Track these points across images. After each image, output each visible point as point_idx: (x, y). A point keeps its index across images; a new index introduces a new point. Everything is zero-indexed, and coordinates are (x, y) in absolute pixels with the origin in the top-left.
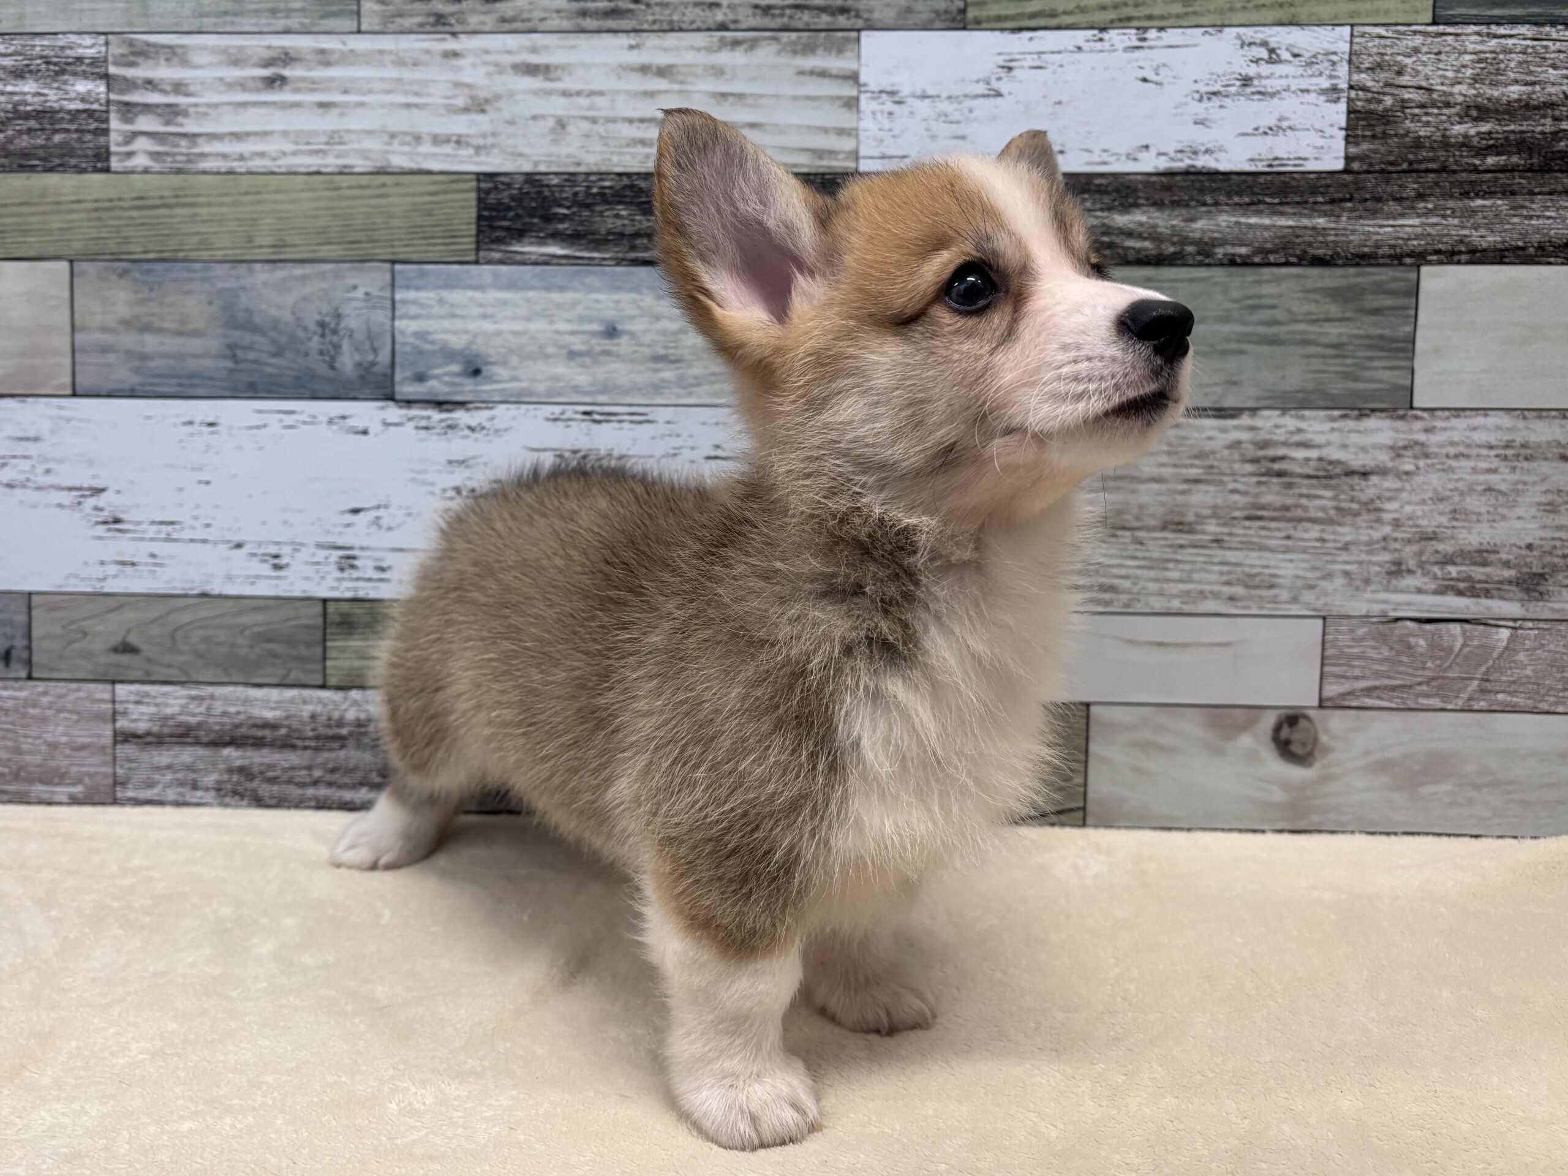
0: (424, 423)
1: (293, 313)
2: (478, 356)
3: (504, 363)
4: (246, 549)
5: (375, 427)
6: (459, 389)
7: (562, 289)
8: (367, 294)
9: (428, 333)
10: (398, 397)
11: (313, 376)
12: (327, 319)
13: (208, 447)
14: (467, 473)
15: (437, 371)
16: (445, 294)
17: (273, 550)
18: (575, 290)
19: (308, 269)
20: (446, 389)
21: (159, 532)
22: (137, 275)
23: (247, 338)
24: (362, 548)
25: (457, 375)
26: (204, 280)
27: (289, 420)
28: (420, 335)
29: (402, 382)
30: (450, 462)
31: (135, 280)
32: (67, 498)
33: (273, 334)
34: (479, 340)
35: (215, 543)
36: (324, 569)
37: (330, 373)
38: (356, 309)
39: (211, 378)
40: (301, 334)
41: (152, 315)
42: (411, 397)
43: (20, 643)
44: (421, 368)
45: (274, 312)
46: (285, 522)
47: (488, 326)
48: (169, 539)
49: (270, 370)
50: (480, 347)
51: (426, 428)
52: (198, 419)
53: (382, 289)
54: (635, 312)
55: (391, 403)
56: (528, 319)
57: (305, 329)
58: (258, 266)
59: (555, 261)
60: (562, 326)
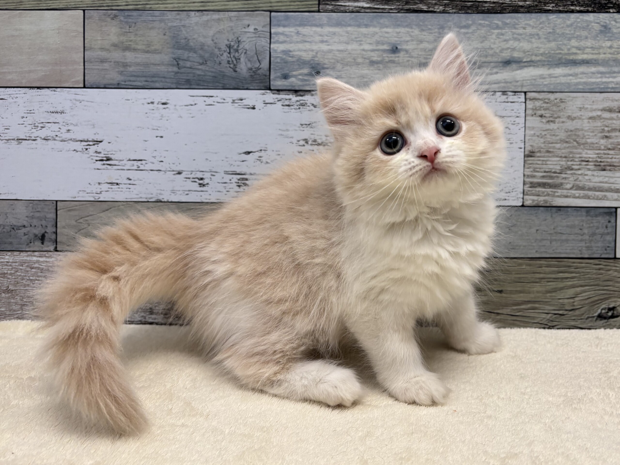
0: (287, 103)
1: (213, 40)
2: (318, 64)
3: (333, 68)
4: (183, 175)
5: (259, 105)
6: (308, 83)
7: (367, 26)
8: (255, 29)
9: (290, 51)
10: (272, 88)
11: (224, 76)
12: (232, 44)
13: (162, 116)
14: (311, 131)
15: (294, 73)
16: (300, 29)
17: (200, 175)
18: (375, 26)
19: (221, 15)
20: (300, 83)
21: (133, 165)
22: (122, 18)
23: (186, 54)
24: (251, 174)
25: (306, 75)
26: (161, 21)
27: (209, 101)
28: (286, 52)
29: (274, 80)
30: (302, 125)
31: (121, 21)
32: (79, 146)
33: (200, 52)
34: (319, 56)
35: (165, 172)
36: (228, 186)
37: (234, 74)
38: (248, 38)
39: (164, 77)
40: (216, 51)
41: (131, 41)
42: (280, 88)
43: (50, 230)
44: (286, 71)
45: (201, 39)
46: (207, 159)
47: (324, 47)
48: (138, 169)
49: (199, 72)
50: (319, 58)
51: (289, 106)
52: (156, 101)
53: (264, 26)
54: (408, 38)
55: (268, 91)
56: (347, 43)
57: (219, 49)
58: (193, 13)
59: (363, 10)
60: (367, 47)
